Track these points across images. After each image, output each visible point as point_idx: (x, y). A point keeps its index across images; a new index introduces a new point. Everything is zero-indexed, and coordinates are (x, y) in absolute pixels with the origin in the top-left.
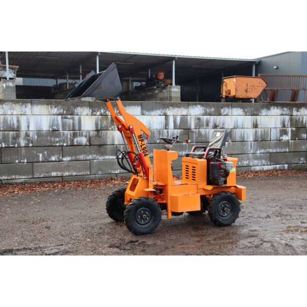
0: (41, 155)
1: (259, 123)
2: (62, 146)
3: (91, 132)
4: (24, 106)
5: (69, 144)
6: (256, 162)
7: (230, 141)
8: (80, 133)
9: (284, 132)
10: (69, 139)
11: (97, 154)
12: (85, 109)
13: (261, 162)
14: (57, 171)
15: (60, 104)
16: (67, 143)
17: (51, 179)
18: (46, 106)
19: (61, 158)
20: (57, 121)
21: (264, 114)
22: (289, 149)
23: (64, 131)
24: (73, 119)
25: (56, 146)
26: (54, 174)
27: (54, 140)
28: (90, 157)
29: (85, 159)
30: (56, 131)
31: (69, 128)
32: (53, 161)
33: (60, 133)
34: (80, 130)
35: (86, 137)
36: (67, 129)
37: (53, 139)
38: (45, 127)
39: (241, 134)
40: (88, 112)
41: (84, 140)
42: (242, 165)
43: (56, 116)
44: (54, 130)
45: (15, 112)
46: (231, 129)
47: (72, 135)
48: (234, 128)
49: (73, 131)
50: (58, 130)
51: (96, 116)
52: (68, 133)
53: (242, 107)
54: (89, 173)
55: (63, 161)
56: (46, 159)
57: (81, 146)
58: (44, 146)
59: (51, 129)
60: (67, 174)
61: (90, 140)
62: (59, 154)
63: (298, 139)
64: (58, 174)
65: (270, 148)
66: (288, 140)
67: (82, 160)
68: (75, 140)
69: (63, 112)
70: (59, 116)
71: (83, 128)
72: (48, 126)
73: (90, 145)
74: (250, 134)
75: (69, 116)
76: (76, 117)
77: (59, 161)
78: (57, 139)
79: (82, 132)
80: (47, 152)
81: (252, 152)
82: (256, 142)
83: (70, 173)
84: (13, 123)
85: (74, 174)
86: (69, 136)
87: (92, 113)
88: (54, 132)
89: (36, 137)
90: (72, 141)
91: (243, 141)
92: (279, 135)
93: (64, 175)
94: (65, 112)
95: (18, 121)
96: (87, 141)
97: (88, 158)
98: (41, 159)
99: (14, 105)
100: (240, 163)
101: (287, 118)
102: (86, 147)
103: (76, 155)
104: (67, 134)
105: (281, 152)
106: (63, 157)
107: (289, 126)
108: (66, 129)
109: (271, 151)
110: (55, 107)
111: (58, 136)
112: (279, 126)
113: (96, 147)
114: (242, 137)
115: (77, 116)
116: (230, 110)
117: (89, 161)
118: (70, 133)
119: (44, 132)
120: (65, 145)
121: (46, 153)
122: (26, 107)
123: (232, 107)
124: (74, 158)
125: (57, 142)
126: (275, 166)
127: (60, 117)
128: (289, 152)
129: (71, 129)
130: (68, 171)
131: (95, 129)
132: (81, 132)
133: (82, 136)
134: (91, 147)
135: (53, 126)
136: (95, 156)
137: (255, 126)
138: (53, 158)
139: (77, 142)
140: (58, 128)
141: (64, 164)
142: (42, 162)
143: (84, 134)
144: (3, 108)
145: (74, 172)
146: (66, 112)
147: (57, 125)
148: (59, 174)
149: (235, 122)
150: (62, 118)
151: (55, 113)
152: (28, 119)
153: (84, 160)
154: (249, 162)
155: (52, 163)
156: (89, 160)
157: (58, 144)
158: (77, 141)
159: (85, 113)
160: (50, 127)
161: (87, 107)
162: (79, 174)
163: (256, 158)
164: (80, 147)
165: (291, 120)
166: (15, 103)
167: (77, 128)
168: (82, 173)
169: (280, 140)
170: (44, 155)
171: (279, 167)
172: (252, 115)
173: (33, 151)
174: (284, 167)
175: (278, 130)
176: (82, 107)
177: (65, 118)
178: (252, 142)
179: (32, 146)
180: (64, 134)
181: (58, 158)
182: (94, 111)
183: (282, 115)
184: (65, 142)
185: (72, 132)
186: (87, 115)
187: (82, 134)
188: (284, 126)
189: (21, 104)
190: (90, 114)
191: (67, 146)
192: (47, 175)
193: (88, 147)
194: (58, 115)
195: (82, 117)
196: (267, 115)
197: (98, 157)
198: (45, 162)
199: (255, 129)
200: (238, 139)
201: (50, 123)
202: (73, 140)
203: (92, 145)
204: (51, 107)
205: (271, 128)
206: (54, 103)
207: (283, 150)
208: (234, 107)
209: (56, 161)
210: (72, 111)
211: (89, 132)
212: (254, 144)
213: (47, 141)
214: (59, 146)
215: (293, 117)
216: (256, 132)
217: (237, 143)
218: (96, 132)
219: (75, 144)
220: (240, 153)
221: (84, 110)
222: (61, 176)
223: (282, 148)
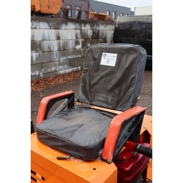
1: (60, 36)
6: (60, 67)
7: (40, 51)
9: (77, 43)
13: (64, 67)
21: (63, 28)
22: (81, 55)
39: (48, 45)
42: (51, 71)
46: (40, 41)
48: (43, 40)
53: (47, 22)
63: (86, 48)
65: (69, 55)
66: (80, 49)
74: (55, 45)
81: (57, 59)
82: (59, 52)
91: (50, 51)
92: (74, 45)
100: (49, 70)
101: (79, 31)
105: (76, 58)
107: (80, 38)
109: (70, 57)
112: (74, 38)
114: (49, 48)
116: (38, 24)
123: (39, 21)
126: (73, 69)
128: (81, 57)
137: (58, 38)
149: (42, 35)
154: (56, 68)
163: (60, 64)
165: (81, 33)
169: (75, 49)
171: (76, 69)
172: (55, 29)
174: (78, 68)
175: (74, 41)
178: (57, 52)
183: (76, 29)
188: (77, 38)
196: (66, 29)
199: (58, 41)
200: (46, 49)
205: (69, 40)
207: (77, 56)
208: (41, 21)
212: (58, 53)
215: (82, 31)
216: (59, 44)
217: (46, 53)
220: (48, 61)
223: (76, 55)
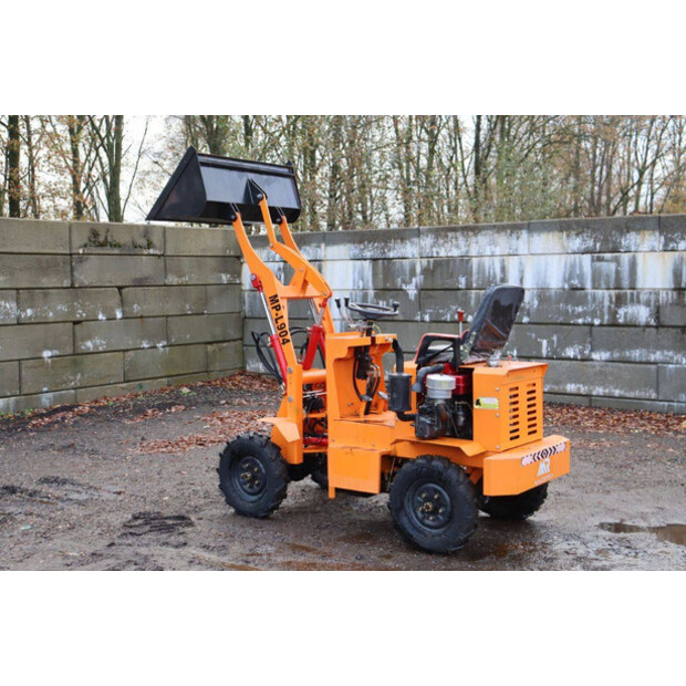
0: (545, 342)
2: (592, 325)
3: (663, 295)
4: (514, 236)
5: (605, 322)
8: (632, 294)
10: (606, 310)
11: (677, 350)
12: (647, 237)
14: (577, 381)
15: (588, 228)
16: (602, 318)
17: (566, 399)
18: (557, 233)
19: (587, 352)
20: (581, 267)
23: (596, 291)
24: (617, 261)
25: (579, 325)
26: (571, 388)
27: (573, 311)
28: (657, 356)
29: (644, 359)
30: (577, 289)
31: (607, 283)
32: (569, 359)
33: (586, 295)
34: (634, 289)
35: (647, 304)
36: (603, 286)
37: (570, 308)
38: (555, 282)
40: (656, 244)
41: (642, 314)
43: (577, 256)
44: (574, 289)
45: (498, 251)
47: (614, 299)
49: (617, 291)
50: (583, 289)
51: (677, 253)
52: (605, 295)
54: (654, 396)
55: (592, 360)
56: (554, 352)
57: (635, 326)
58: (552, 324)
59: (566, 286)
60: (599, 390)
61: (657, 312)
62: (583, 343)
64: (579, 389)
67: (635, 363)
68: (621, 312)
69: (595, 245)
70: (585, 256)
71: (639, 285)
72: (561, 278)
73: (659, 326)
75: (608, 256)
76: (625, 258)
77: (582, 360)
78: (580, 309)
79: (638, 293)
80: (558, 338)
83: (607, 391)
84: (494, 274)
85: (617, 392)
86: (606, 303)
87: (666, 245)
88: (574, 292)
89: (536, 302)
90: (614, 314)
93: (594, 393)
94: (598, 245)
95: (503, 269)
96: (651, 316)
97: (652, 358)
98: (544, 352)
99: (496, 235)
102: (648, 330)
103: (622, 349)
104: (603, 298)
106: (592, 350)
108: (599, 285)
110: (577, 235)
111: (582, 301)
113: (675, 330)
115: (627, 255)
117: (653, 367)
118: (610, 296)
119: (553, 292)
120: (597, 322)
121: (555, 338)
122: (518, 238)
124: (616, 355)
125: (579, 316)
127: (587, 258)
129: (612, 286)
130: (603, 385)
131: (673, 286)
132: (635, 292)
133: (639, 302)
134: (661, 329)
135: (571, 277)
136: (671, 353)
138: (570, 353)
139: (625, 317)
140: (582, 284)
141: (594, 366)
142: (548, 358)
143: (643, 297)
144: (477, 243)
145: (615, 388)
146: (601, 245)
147: (581, 277)
148: (583, 389)
150: (593, 260)
151: (575, 248)
152: (521, 263)
153: (641, 363)
155: (568, 362)
156: (655, 363)
157: (580, 321)
158: (626, 314)
159: (645, 246)
160: (565, 281)
161: (654, 230)
162: (628, 395)
164: (633, 329)
166: (498, 232)
167: (626, 283)
168: (637, 394)
170: (550, 343)
173: (528, 334)
176: (638, 231)
177: (600, 260)
179: (530, 323)
180: (594, 298)
181: (581, 352)
182: (672, 240)
184: (596, 317)
185: (613, 292)
186: (653, 251)
187: (638, 297)
189: (509, 231)
190: (661, 248)
191: (601, 325)
192: (556, 388)
193: (653, 330)
194: (583, 253)
195: (640, 258)
197: (677, 357)
198: (553, 359)
201: (565, 273)
202: (616, 313)
203: (663, 327)
204: (568, 236)
206: (575, 227)
209: (575, 359)
210: (614, 243)
211: (657, 294)
213: (559, 312)
214: (584, 324)
218: (675, 293)
219: (621, 321)
221: (643, 240)
222: (586, 396)
